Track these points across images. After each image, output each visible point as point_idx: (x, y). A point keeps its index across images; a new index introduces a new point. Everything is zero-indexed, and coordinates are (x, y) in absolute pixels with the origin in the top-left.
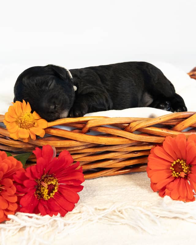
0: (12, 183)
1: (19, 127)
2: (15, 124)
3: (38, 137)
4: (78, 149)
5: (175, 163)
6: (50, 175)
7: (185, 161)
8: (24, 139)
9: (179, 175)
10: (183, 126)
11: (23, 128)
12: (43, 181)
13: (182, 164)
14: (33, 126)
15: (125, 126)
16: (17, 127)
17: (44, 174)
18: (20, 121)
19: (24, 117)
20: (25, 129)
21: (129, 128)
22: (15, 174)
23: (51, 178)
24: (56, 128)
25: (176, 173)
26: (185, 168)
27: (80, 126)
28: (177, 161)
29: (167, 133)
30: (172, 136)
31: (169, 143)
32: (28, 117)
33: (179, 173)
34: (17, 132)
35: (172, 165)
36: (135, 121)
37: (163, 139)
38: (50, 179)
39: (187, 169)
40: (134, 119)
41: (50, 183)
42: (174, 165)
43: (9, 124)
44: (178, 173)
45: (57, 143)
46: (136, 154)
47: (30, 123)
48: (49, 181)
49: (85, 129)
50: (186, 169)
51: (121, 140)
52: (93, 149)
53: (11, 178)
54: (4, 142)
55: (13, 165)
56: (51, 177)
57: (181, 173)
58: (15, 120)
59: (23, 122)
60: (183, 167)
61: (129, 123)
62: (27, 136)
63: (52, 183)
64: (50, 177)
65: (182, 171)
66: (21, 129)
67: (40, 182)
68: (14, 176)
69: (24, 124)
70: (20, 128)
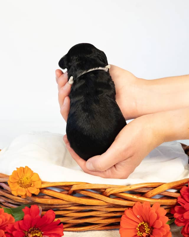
0: (4, 233)
1: (19, 186)
2: (16, 184)
4: (66, 206)
5: (140, 225)
6: (36, 229)
7: (148, 223)
8: (22, 196)
9: (142, 234)
11: (23, 187)
12: (30, 233)
13: (145, 227)
14: (31, 186)
15: (102, 191)
16: (18, 186)
17: (31, 227)
18: (20, 182)
19: (24, 179)
20: (24, 188)
21: (105, 193)
22: (7, 226)
23: (37, 231)
24: (49, 189)
25: (140, 233)
26: (147, 230)
27: (67, 188)
28: (142, 223)
30: (142, 202)
31: (137, 207)
32: (27, 179)
33: (143, 233)
34: (17, 190)
35: (138, 226)
36: (110, 188)
38: (35, 232)
39: (148, 230)
40: (109, 186)
41: (35, 235)
42: (140, 226)
43: (12, 183)
44: (141, 233)
45: (48, 201)
46: (115, 213)
47: (27, 183)
48: (34, 233)
49: (70, 192)
50: (147, 231)
51: (99, 201)
53: (4, 229)
54: (10, 197)
56: (37, 230)
57: (144, 233)
58: (17, 181)
59: (22, 183)
60: (145, 229)
61: (105, 189)
62: (24, 194)
63: (37, 234)
64: (36, 230)
65: (145, 232)
66: (21, 188)
67: (27, 233)
68: (6, 228)
69: (23, 185)
70: (20, 187)
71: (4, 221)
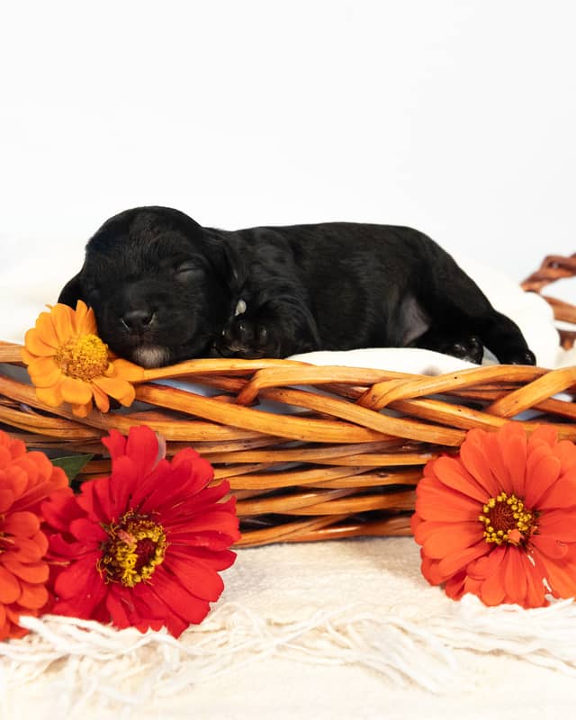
0: (38, 526)
1: (62, 372)
2: (51, 363)
3: (115, 404)
4: (224, 450)
5: (492, 503)
6: (145, 516)
7: (521, 498)
8: (77, 406)
9: (505, 536)
10: (516, 402)
11: (75, 377)
12: (125, 528)
13: (514, 508)
14: (104, 375)
15: (357, 392)
16: (57, 374)
17: (127, 510)
18: (67, 355)
19: (80, 345)
20: (81, 380)
21: (368, 398)
22: (48, 500)
23: (148, 525)
24: (167, 387)
25: (496, 531)
26: (523, 519)
27: (232, 384)
28: (500, 499)
29: (473, 418)
30: (487, 428)
31: (477, 445)
32: (92, 346)
33: (506, 533)
34: (58, 388)
35: (486, 510)
36: (385, 380)
37: (460, 435)
38: (143, 526)
39: (526, 520)
40: (382, 375)
41: (145, 536)
42: (490, 508)
43: (36, 360)
44: (500, 532)
45: (167, 428)
47: (95, 362)
48: (140, 531)
49: (250, 393)
50: (523, 522)
51: (346, 429)
52: (265, 453)
53: (37, 510)
55: (41, 478)
56: (148, 519)
57: (509, 531)
58: (53, 352)
59: (75, 358)
60: (516, 516)
61: (370, 386)
62: (85, 399)
63: (151, 535)
64: (143, 519)
65: (513, 526)
66: (70, 378)
67: (117, 531)
68: (43, 508)
69: (79, 365)
70: (64, 377)
71: (35, 482)
